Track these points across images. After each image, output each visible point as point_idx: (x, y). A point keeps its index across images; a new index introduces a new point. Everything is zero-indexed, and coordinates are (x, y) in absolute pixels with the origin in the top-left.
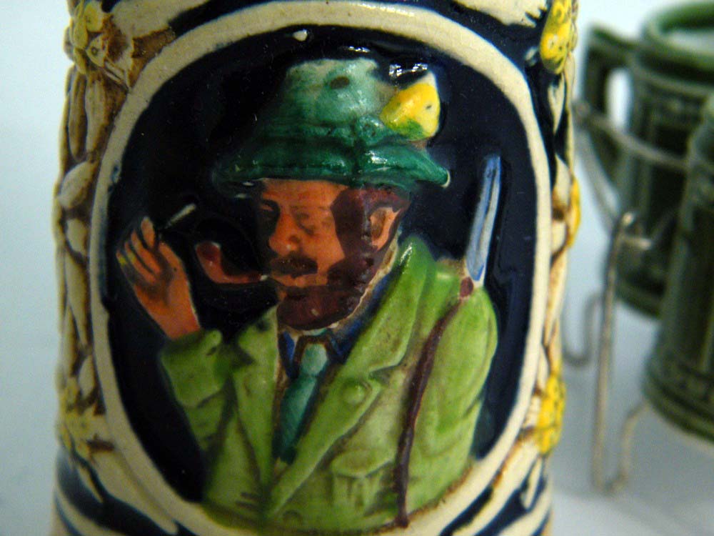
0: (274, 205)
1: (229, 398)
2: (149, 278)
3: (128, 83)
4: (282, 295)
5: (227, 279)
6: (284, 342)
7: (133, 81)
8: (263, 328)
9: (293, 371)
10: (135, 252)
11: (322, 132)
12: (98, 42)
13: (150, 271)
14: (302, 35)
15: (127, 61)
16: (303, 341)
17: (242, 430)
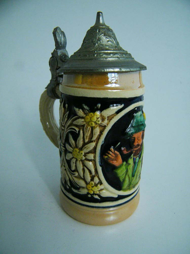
0: (134, 138)
1: (127, 171)
2: (113, 158)
3: (106, 125)
4: (134, 152)
5: (127, 153)
6: (134, 159)
7: (107, 125)
8: (131, 158)
9: (135, 163)
10: (110, 154)
11: (141, 123)
12: (99, 119)
13: (113, 157)
14: (136, 109)
15: (106, 121)
16: (136, 158)
17: (128, 176)
